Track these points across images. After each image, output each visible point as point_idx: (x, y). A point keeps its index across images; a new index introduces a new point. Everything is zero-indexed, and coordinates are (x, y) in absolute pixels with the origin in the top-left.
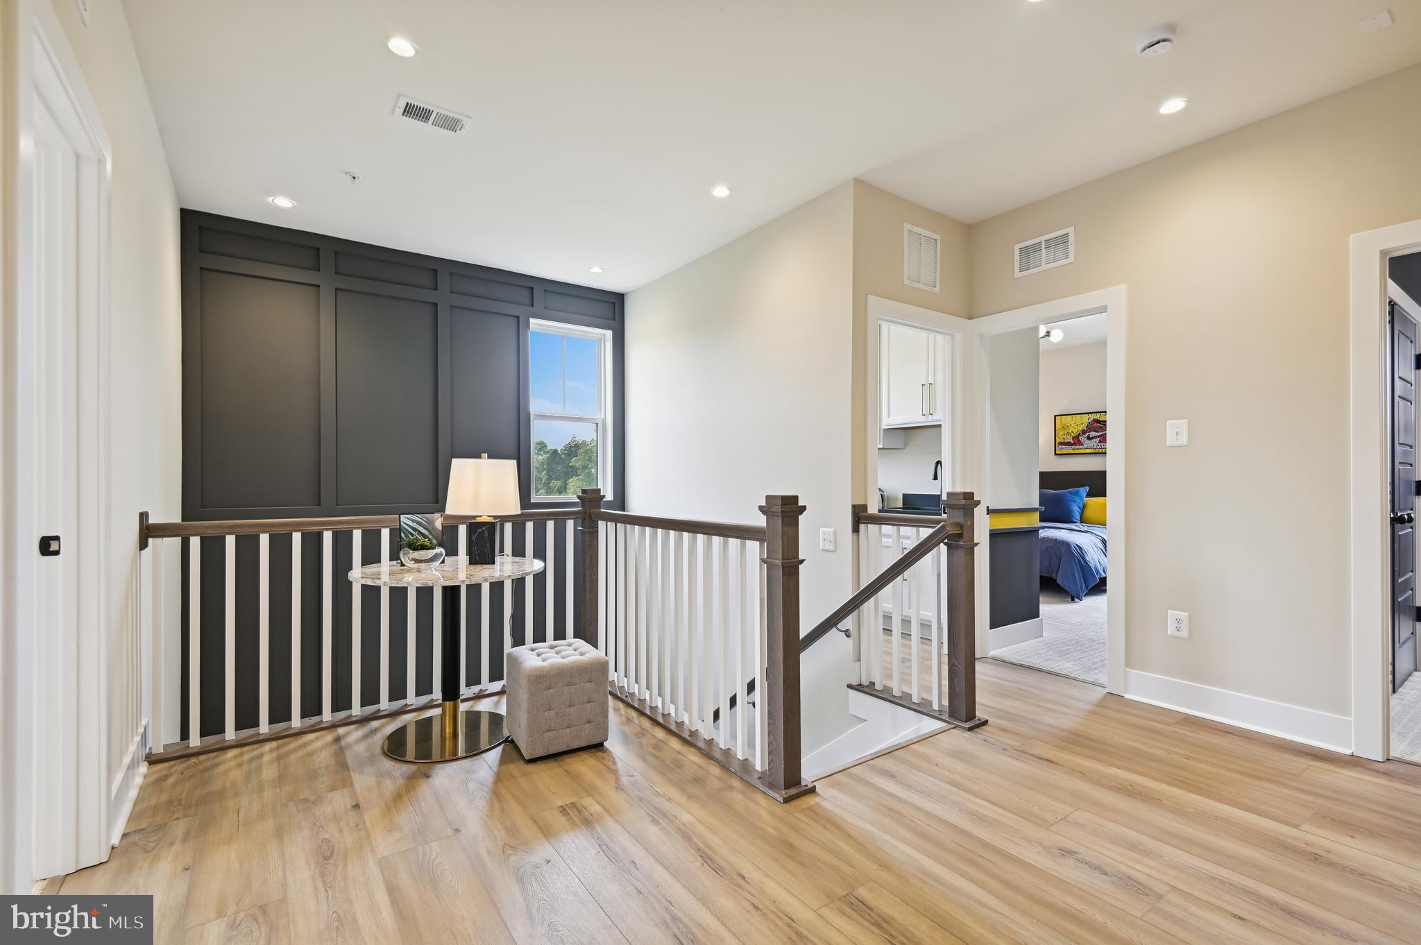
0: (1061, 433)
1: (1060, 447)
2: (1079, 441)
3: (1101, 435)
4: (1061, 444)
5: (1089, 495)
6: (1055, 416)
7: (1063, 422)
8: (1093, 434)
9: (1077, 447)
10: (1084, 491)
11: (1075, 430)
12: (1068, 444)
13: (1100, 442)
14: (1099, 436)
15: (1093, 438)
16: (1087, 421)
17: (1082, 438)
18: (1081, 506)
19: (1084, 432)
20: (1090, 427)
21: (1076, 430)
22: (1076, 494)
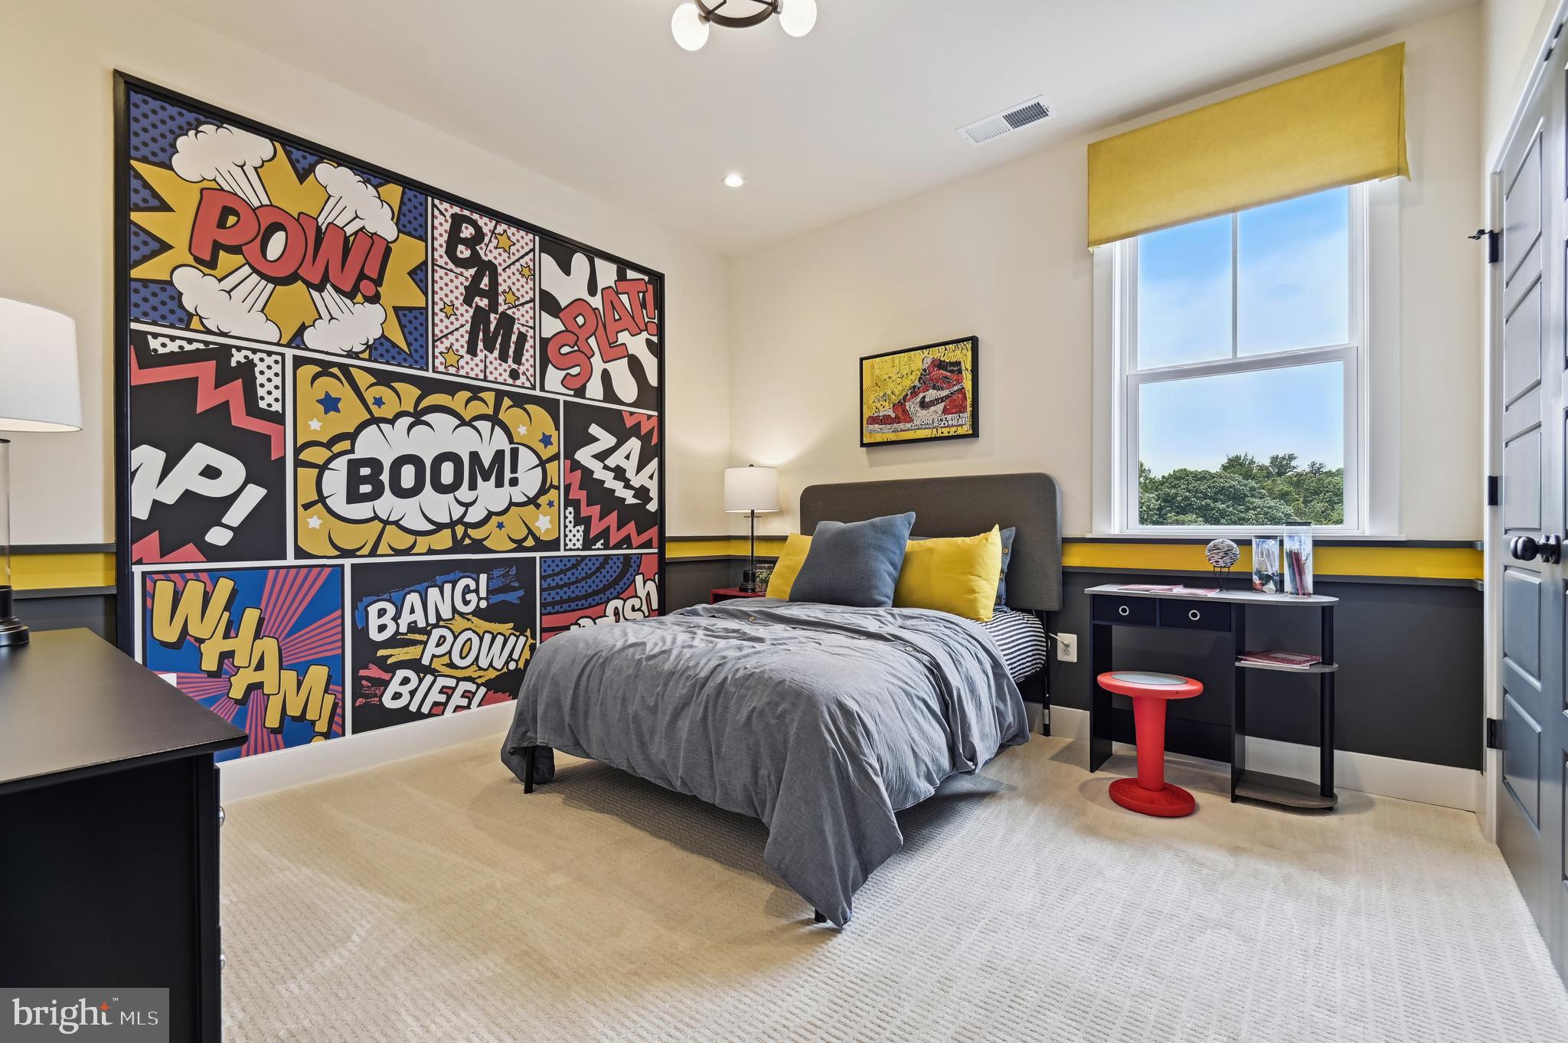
0: (872, 398)
1: (871, 427)
2: (905, 412)
3: (947, 397)
4: (873, 420)
5: (917, 532)
6: (862, 360)
7: (877, 372)
8: (932, 394)
9: (901, 426)
10: (903, 521)
11: (898, 388)
12: (885, 420)
13: (945, 411)
14: (942, 399)
15: (933, 403)
16: (921, 367)
17: (912, 406)
18: (898, 560)
19: (914, 391)
20: (927, 380)
21: (900, 388)
22: (887, 531)
